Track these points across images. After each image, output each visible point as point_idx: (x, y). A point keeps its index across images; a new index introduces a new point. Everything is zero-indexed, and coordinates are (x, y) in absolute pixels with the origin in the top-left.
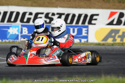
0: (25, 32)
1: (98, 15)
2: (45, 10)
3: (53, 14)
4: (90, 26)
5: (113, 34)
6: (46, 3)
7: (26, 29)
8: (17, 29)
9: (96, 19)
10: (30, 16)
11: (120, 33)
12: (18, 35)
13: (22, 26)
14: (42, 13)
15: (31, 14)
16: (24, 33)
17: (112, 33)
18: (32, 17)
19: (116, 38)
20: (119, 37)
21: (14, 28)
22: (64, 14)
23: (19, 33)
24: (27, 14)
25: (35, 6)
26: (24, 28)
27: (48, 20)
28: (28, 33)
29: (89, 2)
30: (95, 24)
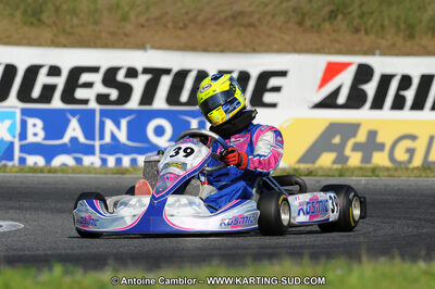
0: (35, 135)
1: (283, 74)
2: (104, 58)
3: (132, 73)
5: (337, 140)
6: (104, 35)
7: (39, 123)
8: (8, 123)
9: (277, 89)
10: (52, 80)
11: (361, 137)
12: (12, 144)
13: (25, 112)
14: (95, 70)
15: (54, 71)
16: (31, 139)
17: (334, 136)
18: (60, 82)
19: (348, 151)
20: (356, 147)
22: (167, 72)
23: (14, 137)
24: (44, 71)
25: (65, 46)
26: (30, 121)
27: (114, 94)
28: (45, 139)
29: (252, 29)
30: (274, 105)
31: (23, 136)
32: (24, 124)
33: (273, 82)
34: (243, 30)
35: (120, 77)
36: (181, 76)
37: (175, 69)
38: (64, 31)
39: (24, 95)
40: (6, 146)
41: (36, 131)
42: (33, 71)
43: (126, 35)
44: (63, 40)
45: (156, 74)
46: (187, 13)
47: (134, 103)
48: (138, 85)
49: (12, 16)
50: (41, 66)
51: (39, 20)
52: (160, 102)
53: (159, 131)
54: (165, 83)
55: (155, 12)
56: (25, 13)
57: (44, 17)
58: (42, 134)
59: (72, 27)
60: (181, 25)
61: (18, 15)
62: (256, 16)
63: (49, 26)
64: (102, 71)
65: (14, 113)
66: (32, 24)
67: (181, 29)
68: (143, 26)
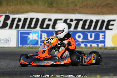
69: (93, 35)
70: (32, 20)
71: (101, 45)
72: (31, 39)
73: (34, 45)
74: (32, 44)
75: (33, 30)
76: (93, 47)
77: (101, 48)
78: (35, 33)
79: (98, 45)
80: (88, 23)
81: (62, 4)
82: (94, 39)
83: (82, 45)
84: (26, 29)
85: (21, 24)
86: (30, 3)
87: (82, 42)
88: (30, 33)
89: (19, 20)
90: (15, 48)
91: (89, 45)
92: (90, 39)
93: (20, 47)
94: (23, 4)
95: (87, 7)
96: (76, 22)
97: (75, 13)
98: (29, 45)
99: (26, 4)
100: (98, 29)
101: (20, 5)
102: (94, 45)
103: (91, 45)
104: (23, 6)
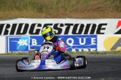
0: (34, 43)
1: (106, 24)
2: (54, 21)
3: (62, 25)
4: (99, 36)
6: (60, 15)
7: (35, 40)
8: (26, 40)
9: (104, 29)
10: (39, 28)
12: (28, 46)
13: (31, 37)
14: (51, 24)
16: (33, 45)
18: (41, 28)
21: (23, 40)
22: (72, 25)
23: (28, 44)
25: (49, 18)
26: (33, 40)
27: (57, 31)
28: (37, 44)
29: (103, 12)
30: (103, 33)
31: (31, 44)
32: (31, 41)
33: (103, 27)
34: (100, 12)
35: (59, 26)
36: (76, 26)
37: (74, 24)
38: (49, 14)
39: (31, 32)
40: (26, 47)
41: (35, 42)
42: (33, 26)
43: (67, 14)
44: (48, 16)
45: (69, 25)
46: (84, 8)
47: (63, 34)
48: (64, 28)
49: (34, 10)
50: (36, 24)
51: (42, 11)
52: (70, 33)
53: (70, 42)
54: (72, 28)
55: (75, 8)
56: (37, 9)
57: (43, 10)
58: (36, 43)
59: (51, 12)
60: (82, 11)
61: (36, 10)
62: (104, 8)
63: (44, 12)
64: (53, 25)
65: (28, 37)
66: (40, 12)
67: (82, 12)
68: (71, 12)
69: (85, 39)
70: (21, 25)
71: (92, 50)
72: (21, 45)
73: (24, 51)
74: (21, 50)
75: (23, 36)
76: (84, 52)
77: (92, 53)
78: (25, 39)
79: (89, 50)
80: (79, 28)
81: (52, 9)
82: (85, 44)
83: (74, 50)
84: (15, 35)
85: (10, 30)
86: (18, 8)
87: (74, 47)
88: (19, 39)
89: (8, 26)
90: (5, 54)
91: (80, 50)
92: (81, 44)
93: (10, 53)
94: (12, 10)
95: (78, 11)
96: (66, 26)
97: (65, 18)
98: (18, 52)
99: (15, 10)
100: (89, 33)
101: (9, 10)
102: (86, 50)
103: (82, 50)
104: (11, 12)
